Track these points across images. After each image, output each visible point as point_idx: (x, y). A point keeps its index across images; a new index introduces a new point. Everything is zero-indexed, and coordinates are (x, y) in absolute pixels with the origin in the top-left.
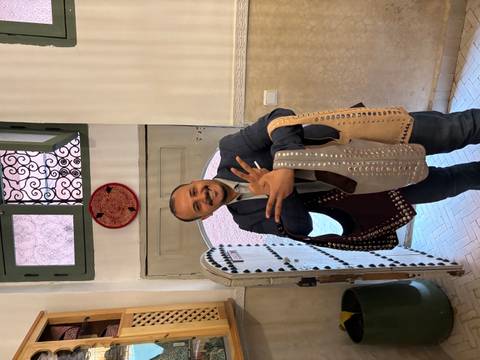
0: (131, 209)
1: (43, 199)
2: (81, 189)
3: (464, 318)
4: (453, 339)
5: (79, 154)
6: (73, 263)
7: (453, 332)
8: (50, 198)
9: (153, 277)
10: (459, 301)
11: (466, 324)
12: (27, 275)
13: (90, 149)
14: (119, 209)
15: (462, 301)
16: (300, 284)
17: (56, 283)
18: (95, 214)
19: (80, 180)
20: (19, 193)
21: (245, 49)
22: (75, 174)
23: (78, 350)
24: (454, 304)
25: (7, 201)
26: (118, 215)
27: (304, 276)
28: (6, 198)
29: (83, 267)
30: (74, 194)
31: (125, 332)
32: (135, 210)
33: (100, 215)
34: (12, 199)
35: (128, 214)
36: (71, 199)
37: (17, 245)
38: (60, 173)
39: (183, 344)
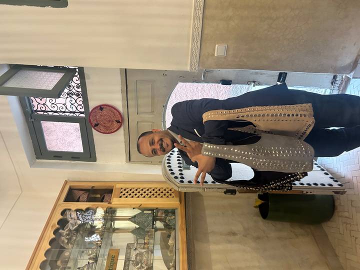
0: (118, 122)
1: (59, 110)
2: (82, 105)
3: (340, 214)
4: (330, 224)
5: (79, 82)
6: (82, 151)
7: (332, 219)
8: (63, 110)
9: (134, 162)
10: (340, 203)
11: (341, 219)
12: (55, 156)
13: (86, 81)
14: (109, 121)
15: (342, 204)
16: (225, 193)
17: (73, 162)
18: (93, 125)
19: (82, 99)
20: (43, 106)
21: (202, 11)
22: (78, 95)
23: (88, 209)
24: (337, 204)
25: (36, 111)
26: (109, 125)
27: (228, 189)
28: (35, 109)
29: (89, 154)
30: (78, 108)
31: (115, 201)
32: (120, 122)
33: (97, 125)
34: (39, 109)
35: (116, 125)
36: (77, 111)
37: (46, 137)
38: (68, 94)
39: (150, 212)
